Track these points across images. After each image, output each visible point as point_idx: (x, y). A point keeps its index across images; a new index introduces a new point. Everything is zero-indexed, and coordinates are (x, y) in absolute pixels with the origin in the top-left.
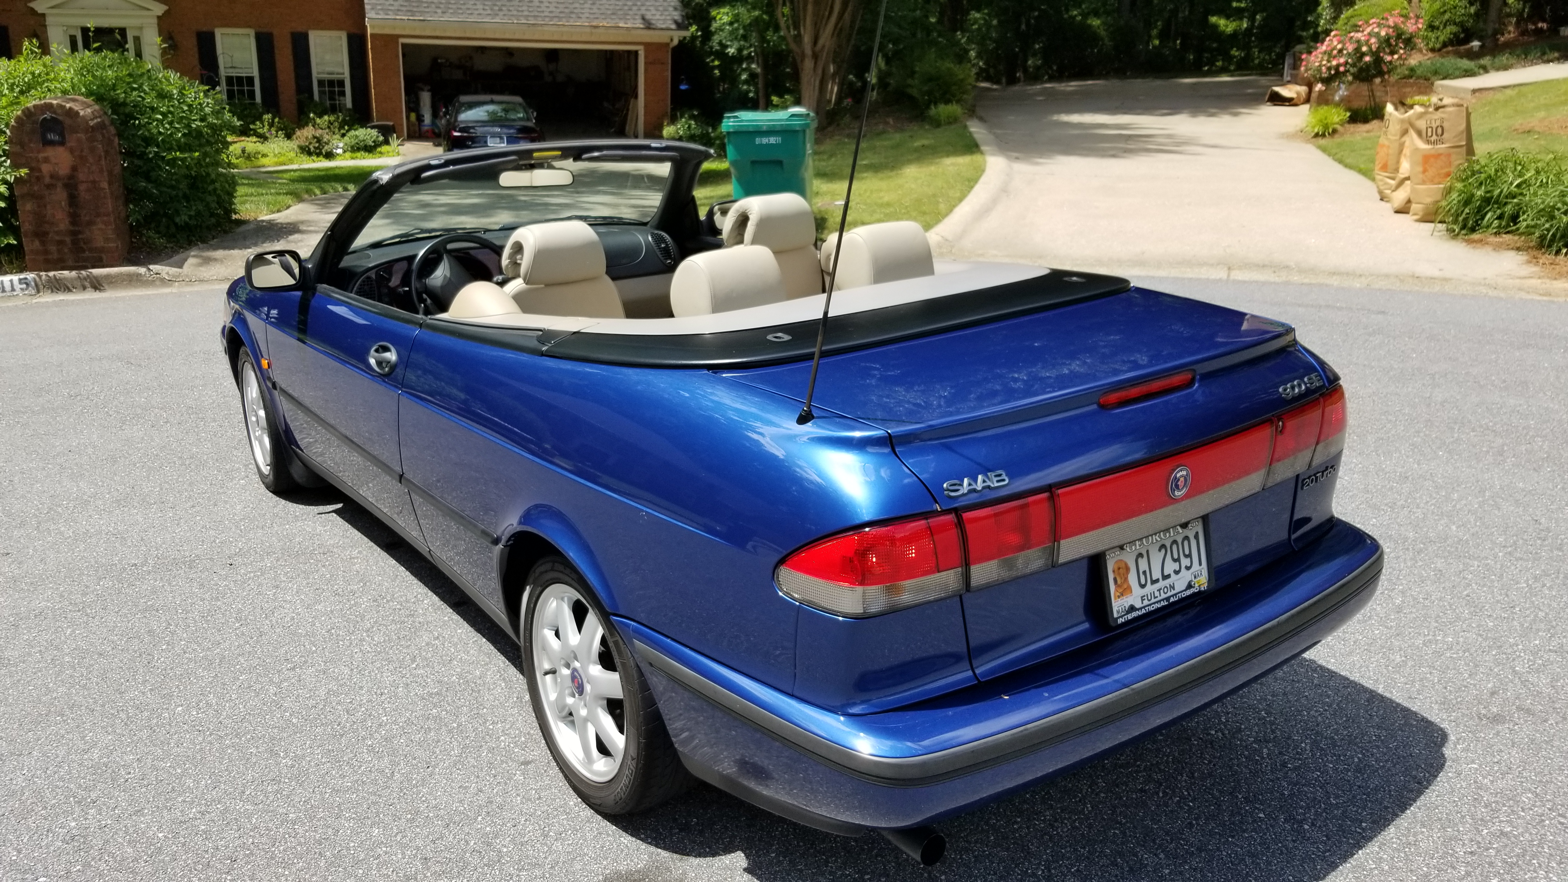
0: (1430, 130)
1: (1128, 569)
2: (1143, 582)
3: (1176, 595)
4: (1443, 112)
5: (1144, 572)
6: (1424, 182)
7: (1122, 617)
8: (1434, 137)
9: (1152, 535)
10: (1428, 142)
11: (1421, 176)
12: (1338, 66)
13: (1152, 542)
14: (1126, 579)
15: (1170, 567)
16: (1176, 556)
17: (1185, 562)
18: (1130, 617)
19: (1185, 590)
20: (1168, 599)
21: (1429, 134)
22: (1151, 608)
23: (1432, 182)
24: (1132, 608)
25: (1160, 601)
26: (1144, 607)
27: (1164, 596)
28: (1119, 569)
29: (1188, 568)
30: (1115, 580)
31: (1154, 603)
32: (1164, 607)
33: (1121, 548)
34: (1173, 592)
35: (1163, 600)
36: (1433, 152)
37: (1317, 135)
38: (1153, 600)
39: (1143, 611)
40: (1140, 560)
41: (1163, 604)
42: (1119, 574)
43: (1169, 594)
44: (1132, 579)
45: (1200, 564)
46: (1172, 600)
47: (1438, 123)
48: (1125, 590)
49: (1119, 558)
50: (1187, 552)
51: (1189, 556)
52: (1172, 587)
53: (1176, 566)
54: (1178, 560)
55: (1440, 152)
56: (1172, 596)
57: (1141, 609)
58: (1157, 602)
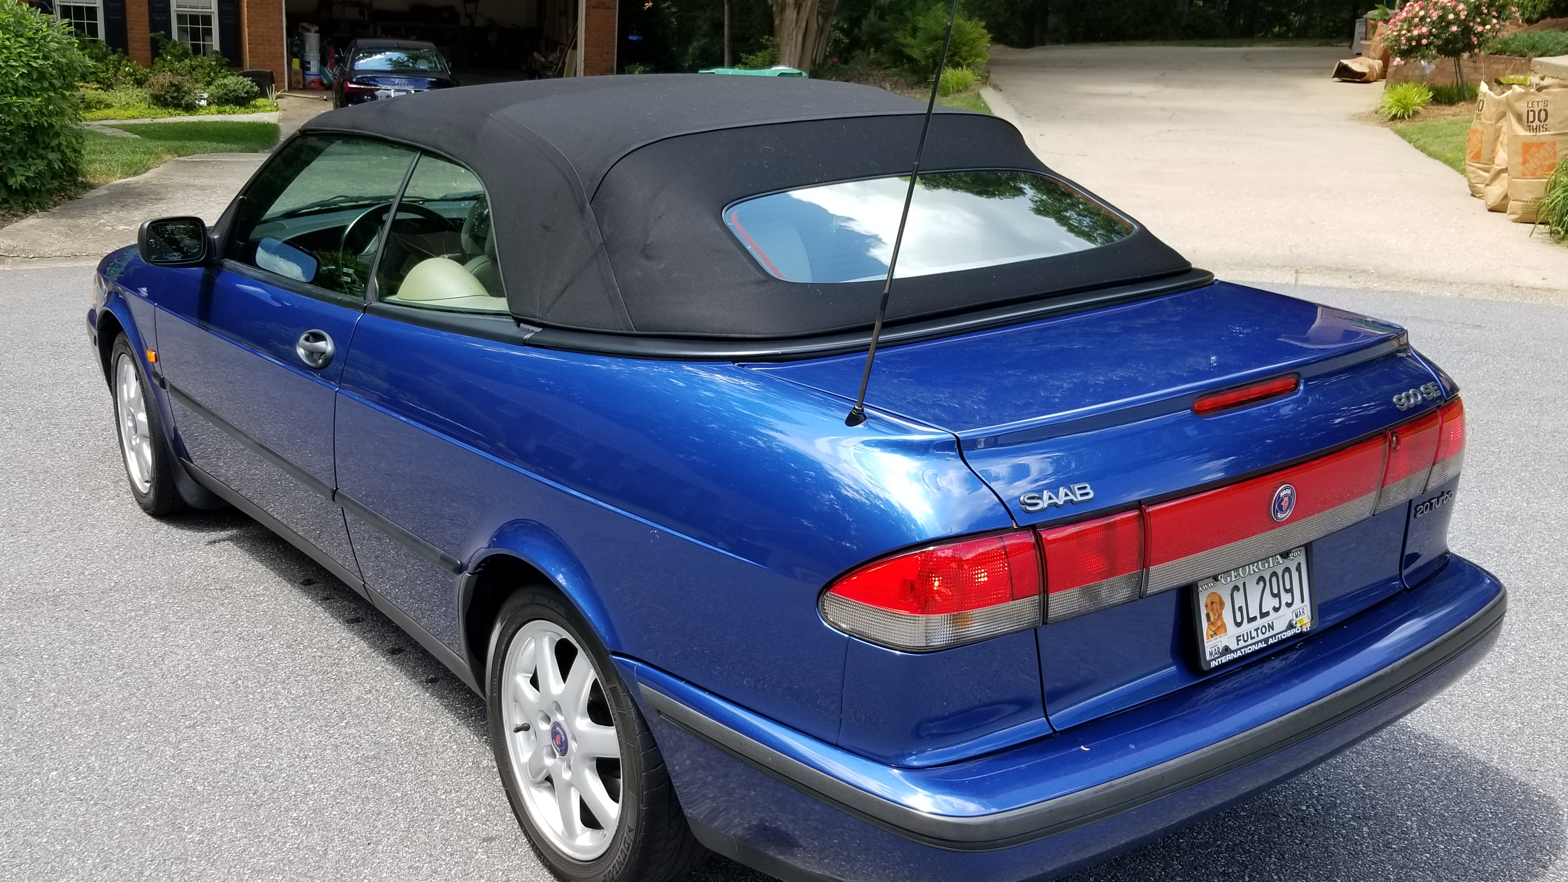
0: (1531, 114)
2: (1239, 620)
3: (1275, 635)
4: (1548, 94)
5: (1240, 609)
6: (1524, 176)
7: (1215, 659)
8: (1537, 122)
9: (1248, 565)
10: (1530, 128)
11: (1520, 168)
12: (1420, 37)
13: (1249, 574)
14: (1220, 615)
15: (1269, 603)
16: (1275, 591)
17: (1286, 598)
18: (1224, 659)
19: (1285, 631)
20: (1266, 640)
21: (1531, 119)
22: (1248, 651)
23: (1533, 175)
24: (1227, 650)
25: (1257, 643)
26: (1240, 649)
27: (1261, 637)
28: (1212, 603)
29: (1289, 605)
30: (1208, 615)
31: (1251, 645)
32: (1262, 650)
33: (1215, 578)
34: (1272, 633)
35: (1261, 641)
36: (1534, 140)
37: (1394, 118)
38: (1250, 642)
39: (1239, 654)
40: (1235, 593)
41: (1261, 645)
42: (1212, 610)
43: (1268, 634)
45: (1303, 601)
46: (1271, 641)
47: (1541, 106)
48: (1219, 629)
49: (1214, 590)
50: (1288, 587)
52: (1271, 627)
53: (1275, 602)
54: (1277, 595)
55: (1543, 140)
56: (1271, 637)
57: (1236, 651)
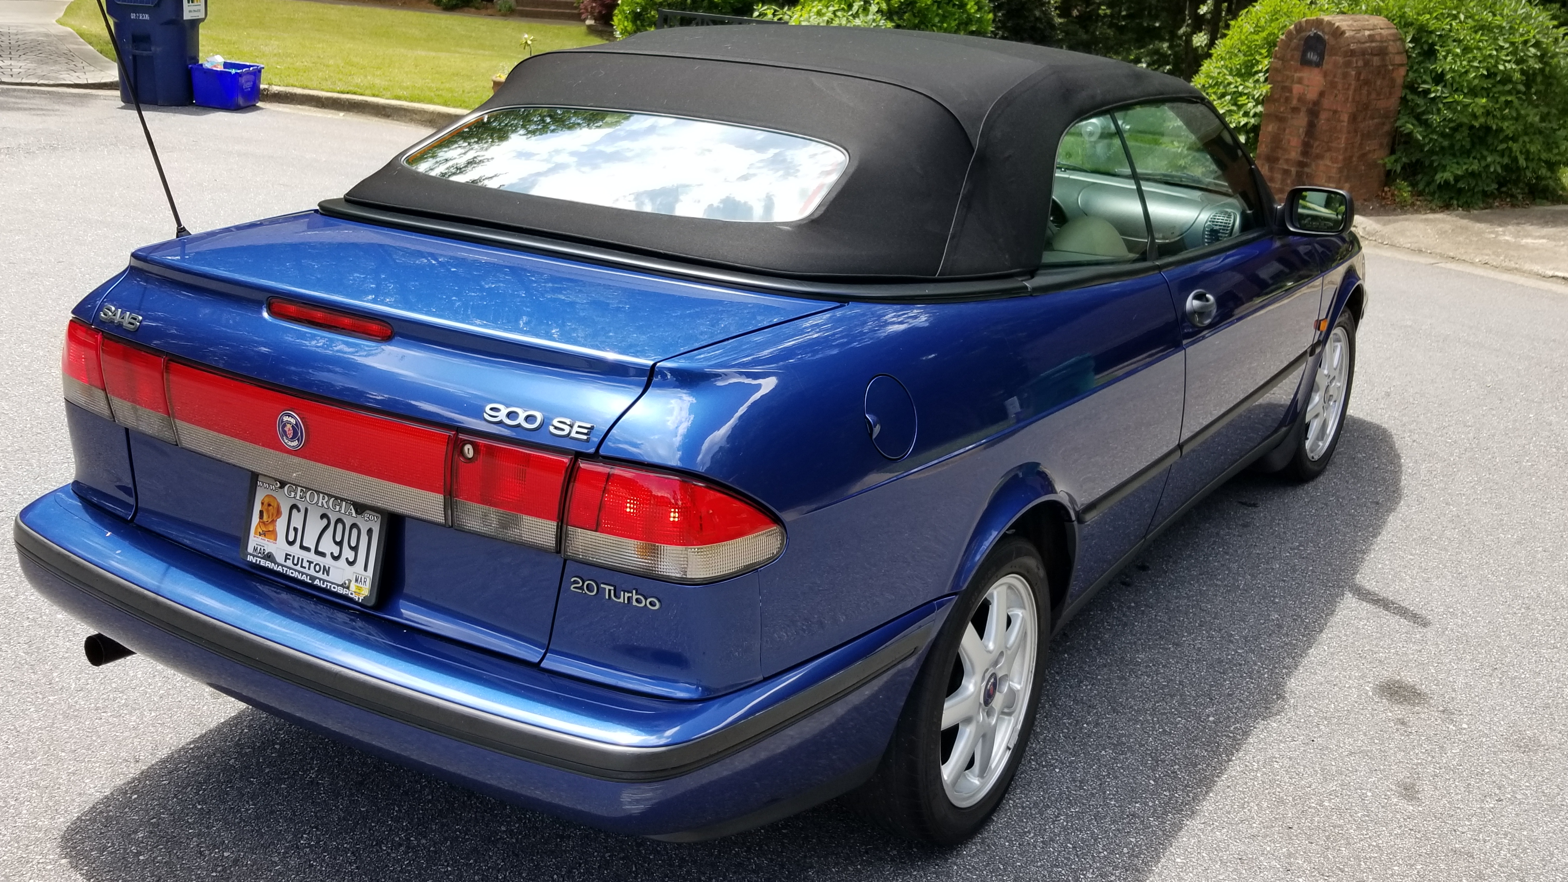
1: (279, 513)
2: (291, 539)
3: (324, 581)
5: (296, 529)
7: (254, 556)
9: (318, 492)
13: (317, 503)
14: (273, 522)
15: (328, 545)
16: (338, 539)
17: (348, 554)
18: (263, 563)
19: (338, 585)
20: (313, 578)
22: (289, 573)
24: (269, 557)
25: (303, 574)
26: (283, 566)
27: (312, 572)
29: (351, 564)
30: (261, 512)
31: (296, 570)
33: (283, 484)
34: (325, 577)
35: (307, 575)
38: (298, 568)
39: (280, 569)
40: (294, 511)
41: (304, 578)
42: (268, 511)
43: (320, 575)
44: (281, 525)
45: (366, 569)
46: (317, 582)
48: (269, 533)
49: (274, 494)
50: (353, 544)
51: (355, 549)
52: (327, 571)
53: (336, 550)
54: (340, 544)
56: (320, 579)
57: (279, 565)
58: (299, 572)
